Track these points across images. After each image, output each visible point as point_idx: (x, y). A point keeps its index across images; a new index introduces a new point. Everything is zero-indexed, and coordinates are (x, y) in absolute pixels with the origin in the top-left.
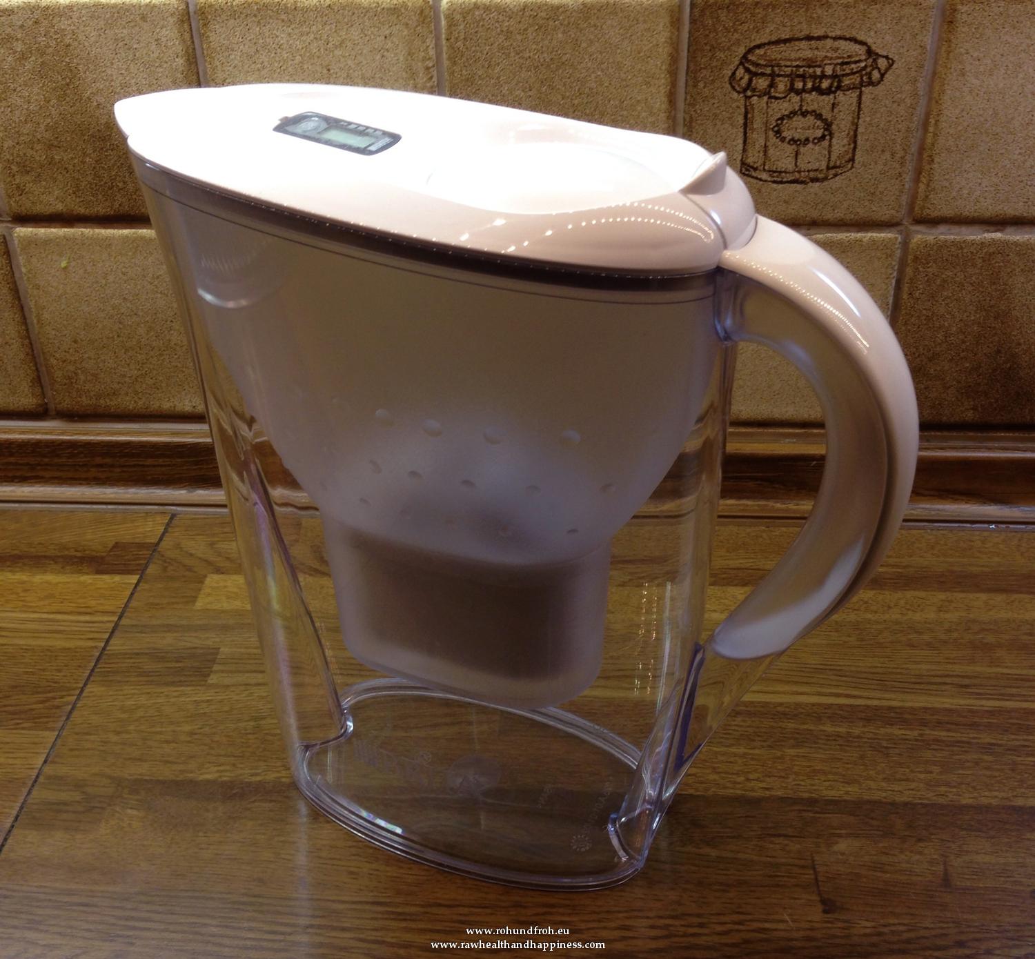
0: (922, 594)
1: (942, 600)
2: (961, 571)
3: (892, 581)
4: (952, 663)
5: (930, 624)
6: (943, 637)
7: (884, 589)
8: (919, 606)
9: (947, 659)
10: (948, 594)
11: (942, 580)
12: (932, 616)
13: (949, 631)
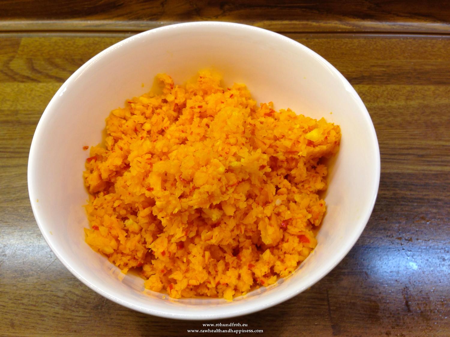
0: (397, 87)
1: (409, 91)
2: (420, 69)
3: (380, 78)
4: (414, 139)
5: (401, 109)
6: (408, 118)
7: (375, 84)
8: (395, 96)
9: (411, 135)
10: (413, 86)
11: (409, 75)
12: (403, 103)
13: (412, 114)
